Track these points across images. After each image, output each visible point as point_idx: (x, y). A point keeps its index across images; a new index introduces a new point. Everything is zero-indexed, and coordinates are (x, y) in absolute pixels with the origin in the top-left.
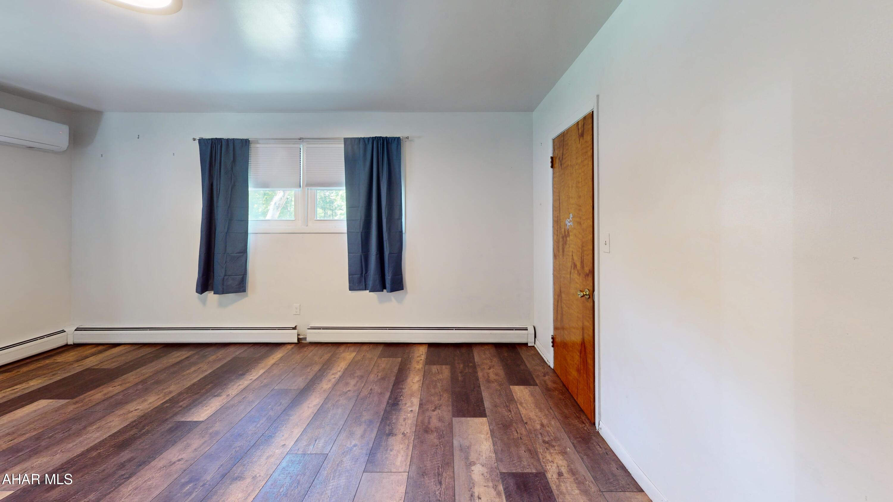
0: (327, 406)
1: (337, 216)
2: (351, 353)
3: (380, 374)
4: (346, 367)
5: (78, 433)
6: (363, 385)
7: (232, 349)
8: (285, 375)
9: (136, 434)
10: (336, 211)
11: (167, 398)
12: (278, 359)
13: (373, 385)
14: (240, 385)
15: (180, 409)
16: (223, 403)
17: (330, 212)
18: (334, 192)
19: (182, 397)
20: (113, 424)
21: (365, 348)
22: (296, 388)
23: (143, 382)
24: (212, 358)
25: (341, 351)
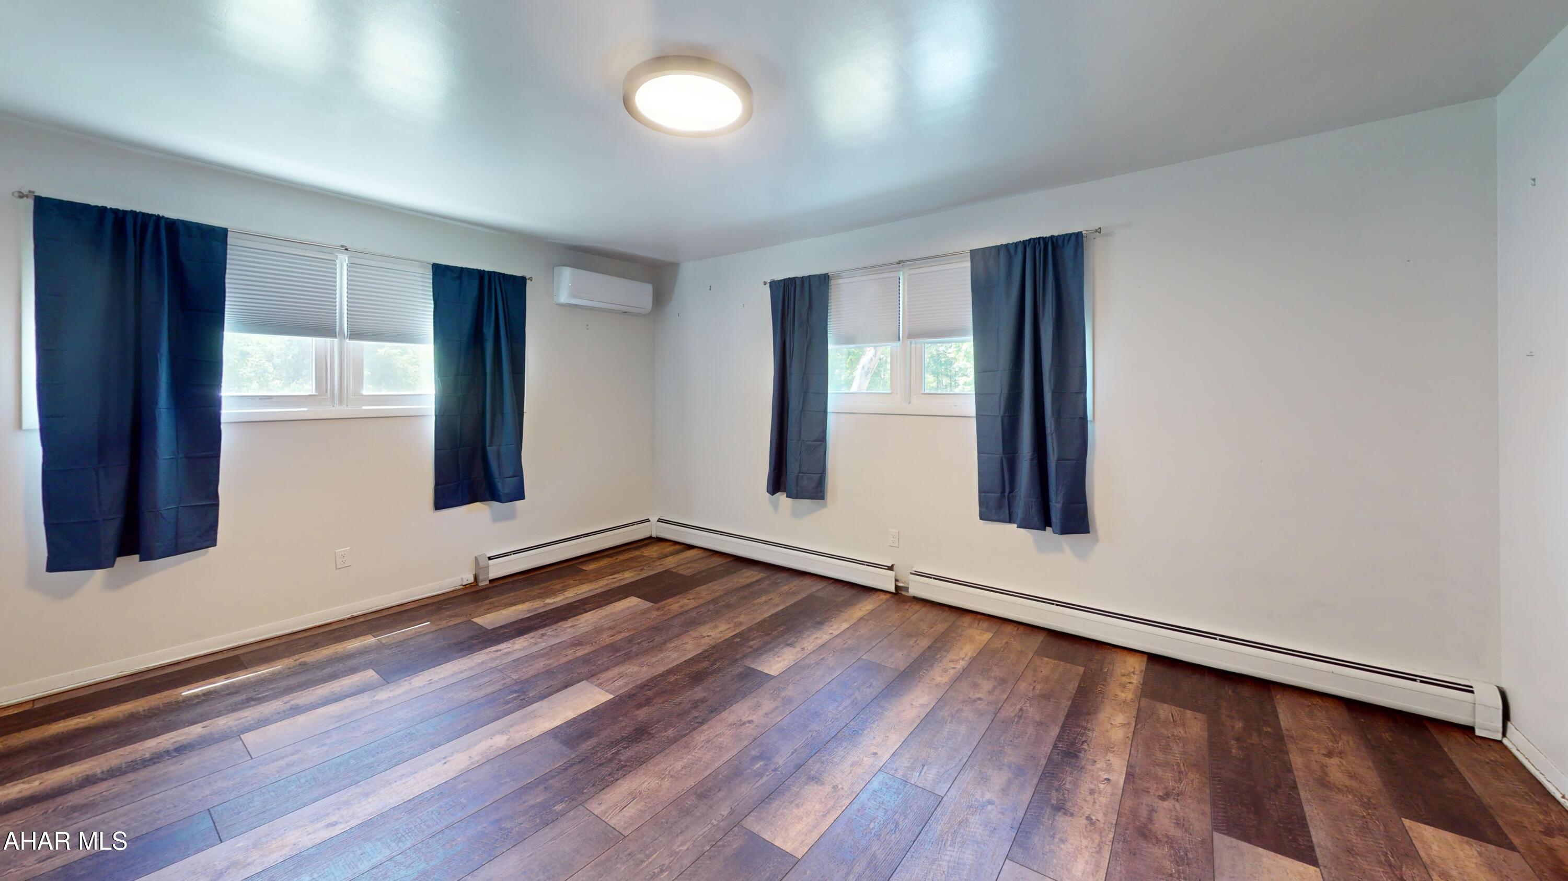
0: (941, 713)
1: (959, 387)
2: (983, 632)
3: (1038, 687)
4: (975, 655)
5: (660, 647)
6: (1005, 696)
7: (807, 581)
8: (877, 642)
9: (708, 668)
10: (956, 378)
11: (738, 631)
12: (867, 612)
13: (1025, 703)
14: (817, 638)
15: (750, 650)
16: (797, 659)
17: (946, 381)
18: (954, 345)
19: (751, 634)
20: (688, 647)
21: (1009, 628)
22: (892, 667)
23: (715, 601)
24: (785, 589)
25: (966, 625)
